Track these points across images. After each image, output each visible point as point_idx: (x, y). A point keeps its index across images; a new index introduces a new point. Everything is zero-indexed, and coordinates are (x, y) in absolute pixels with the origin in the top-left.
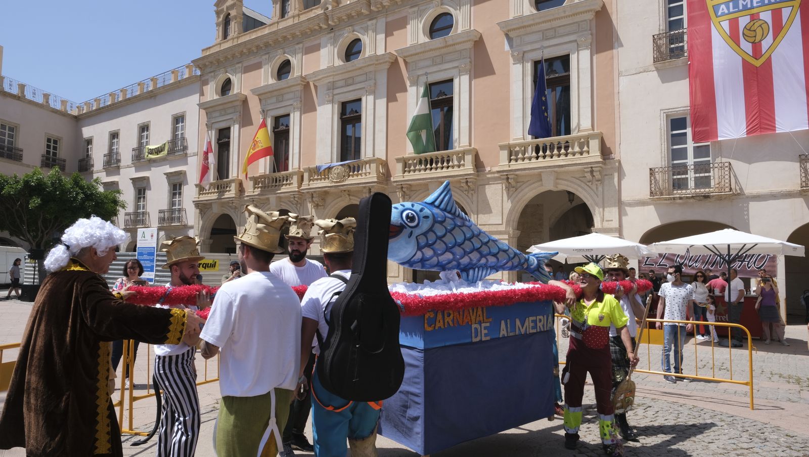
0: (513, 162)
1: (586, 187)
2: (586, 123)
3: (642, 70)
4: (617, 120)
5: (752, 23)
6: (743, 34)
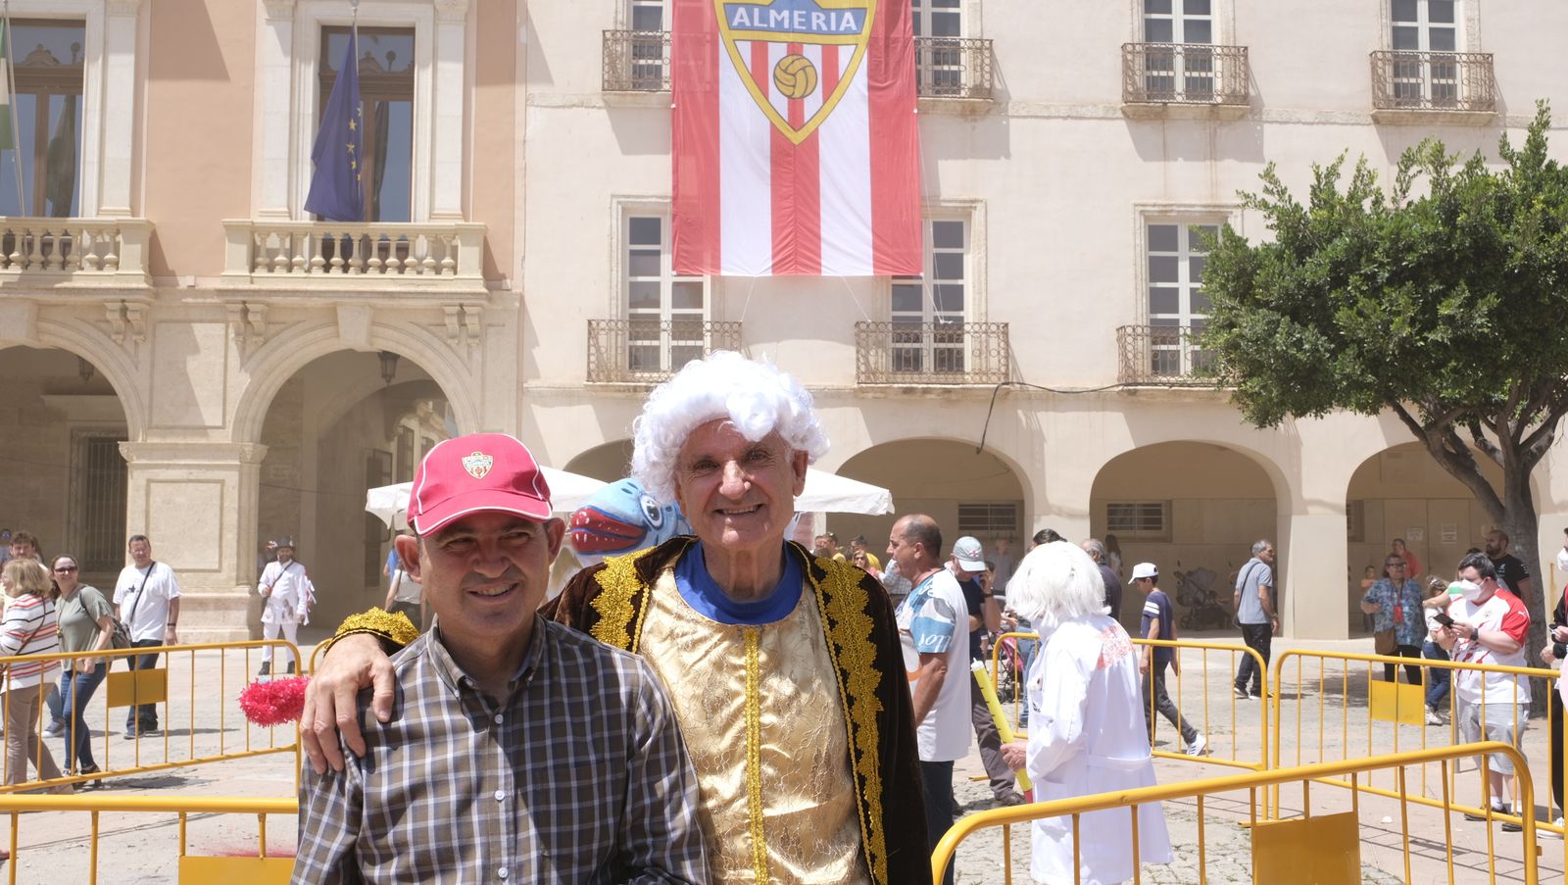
0: (261, 272)
1: (443, 349)
2: (449, 200)
3: (576, 101)
4: (519, 203)
5: (790, 59)
6: (775, 76)
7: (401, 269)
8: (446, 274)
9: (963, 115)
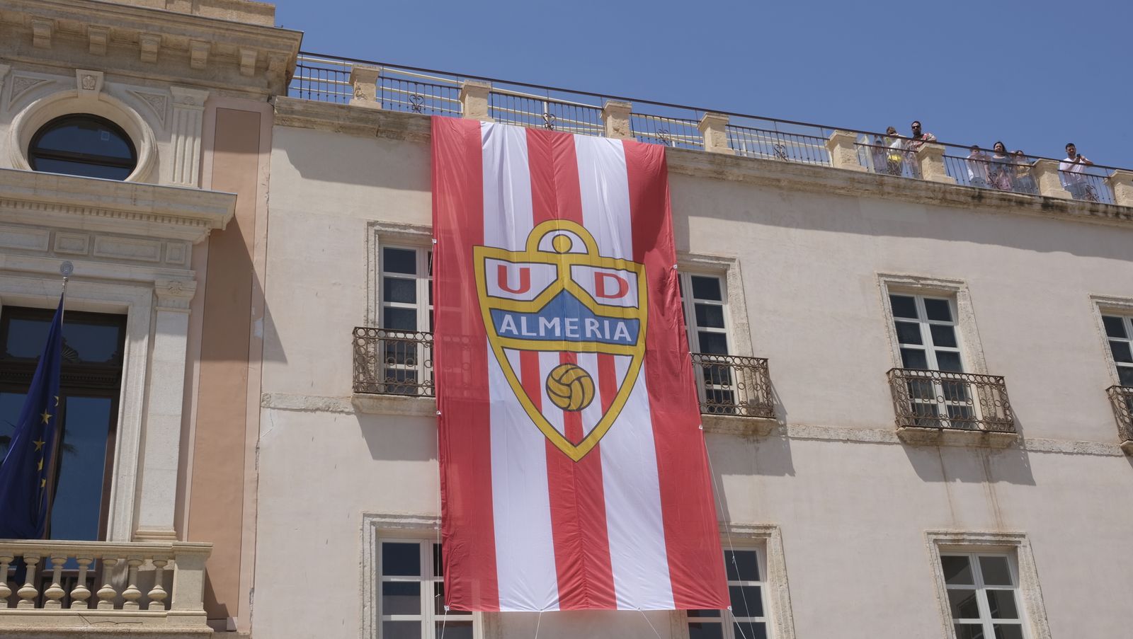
2: (159, 516)
3: (320, 405)
4: (248, 521)
5: (564, 369)
6: (548, 387)
7: (92, 602)
8: (156, 609)
9: (744, 435)
